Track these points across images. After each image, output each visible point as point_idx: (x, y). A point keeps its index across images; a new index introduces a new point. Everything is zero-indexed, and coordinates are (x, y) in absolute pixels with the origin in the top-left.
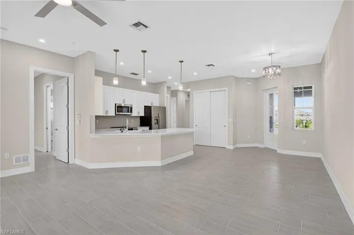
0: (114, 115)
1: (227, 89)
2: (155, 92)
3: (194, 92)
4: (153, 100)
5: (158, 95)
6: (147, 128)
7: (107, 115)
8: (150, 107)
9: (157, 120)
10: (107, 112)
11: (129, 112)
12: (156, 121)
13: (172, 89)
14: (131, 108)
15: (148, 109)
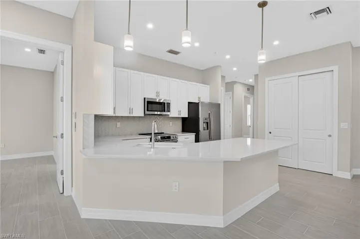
0: (143, 115)
1: (335, 68)
2: (204, 82)
3: (267, 79)
4: (201, 93)
5: (209, 86)
6: (192, 136)
7: (132, 115)
8: (197, 104)
9: (207, 123)
10: (131, 110)
11: (164, 111)
12: (205, 126)
13: (227, 80)
14: (169, 104)
15: (193, 107)
